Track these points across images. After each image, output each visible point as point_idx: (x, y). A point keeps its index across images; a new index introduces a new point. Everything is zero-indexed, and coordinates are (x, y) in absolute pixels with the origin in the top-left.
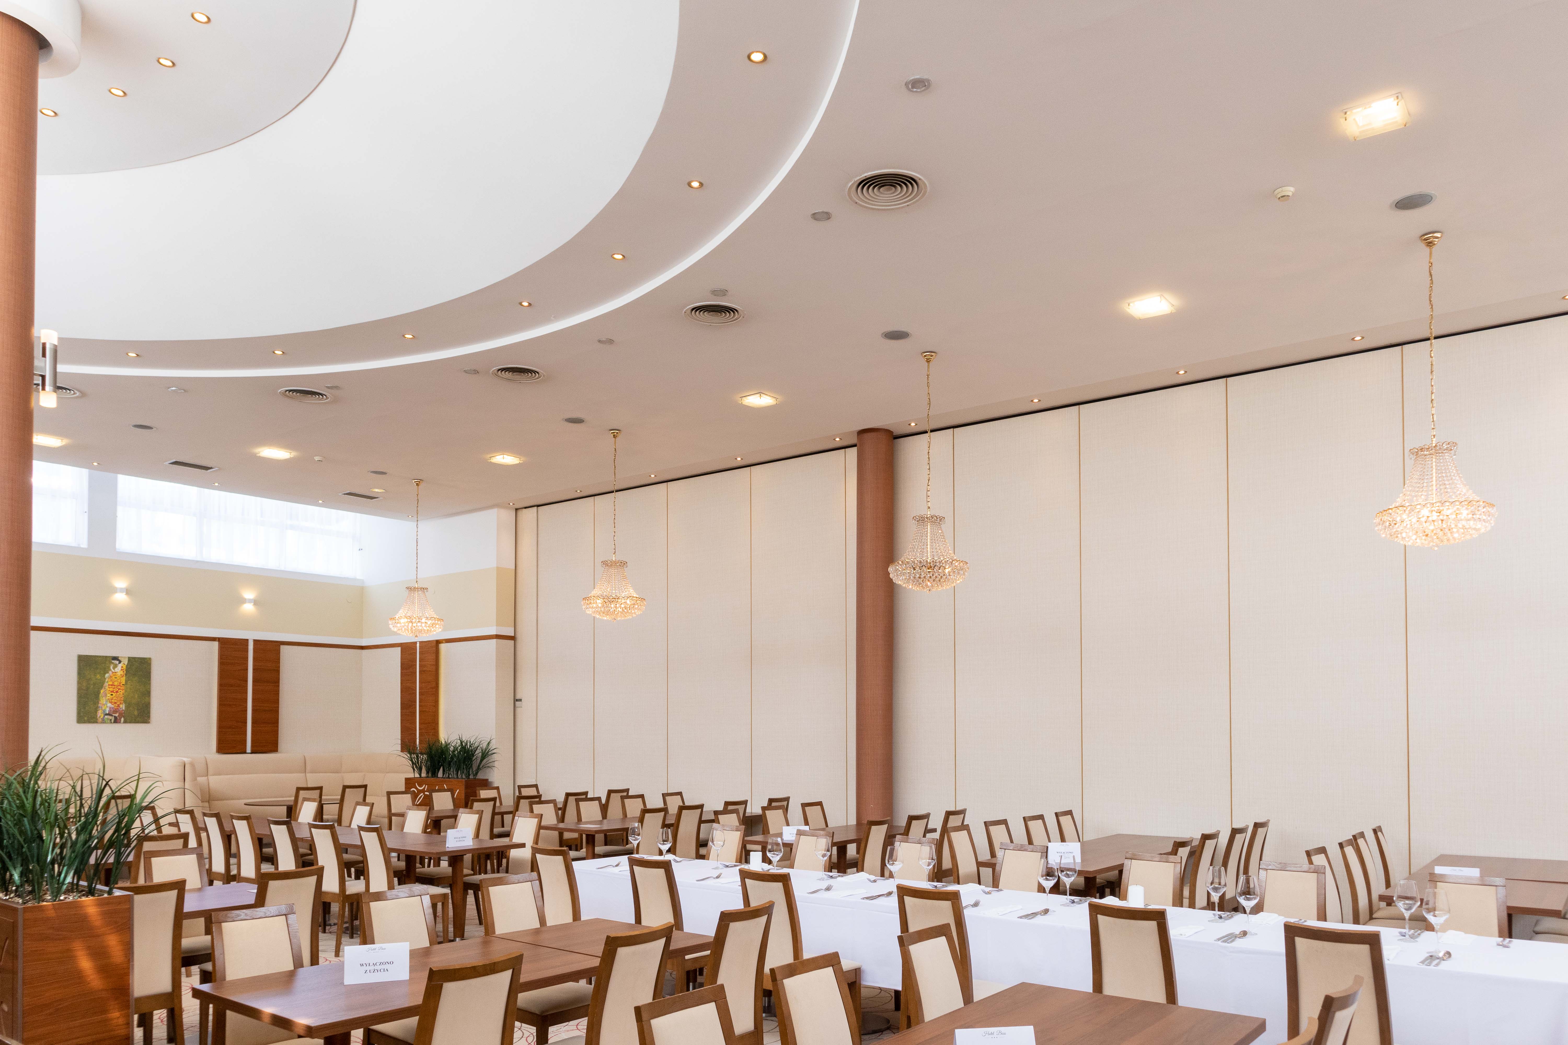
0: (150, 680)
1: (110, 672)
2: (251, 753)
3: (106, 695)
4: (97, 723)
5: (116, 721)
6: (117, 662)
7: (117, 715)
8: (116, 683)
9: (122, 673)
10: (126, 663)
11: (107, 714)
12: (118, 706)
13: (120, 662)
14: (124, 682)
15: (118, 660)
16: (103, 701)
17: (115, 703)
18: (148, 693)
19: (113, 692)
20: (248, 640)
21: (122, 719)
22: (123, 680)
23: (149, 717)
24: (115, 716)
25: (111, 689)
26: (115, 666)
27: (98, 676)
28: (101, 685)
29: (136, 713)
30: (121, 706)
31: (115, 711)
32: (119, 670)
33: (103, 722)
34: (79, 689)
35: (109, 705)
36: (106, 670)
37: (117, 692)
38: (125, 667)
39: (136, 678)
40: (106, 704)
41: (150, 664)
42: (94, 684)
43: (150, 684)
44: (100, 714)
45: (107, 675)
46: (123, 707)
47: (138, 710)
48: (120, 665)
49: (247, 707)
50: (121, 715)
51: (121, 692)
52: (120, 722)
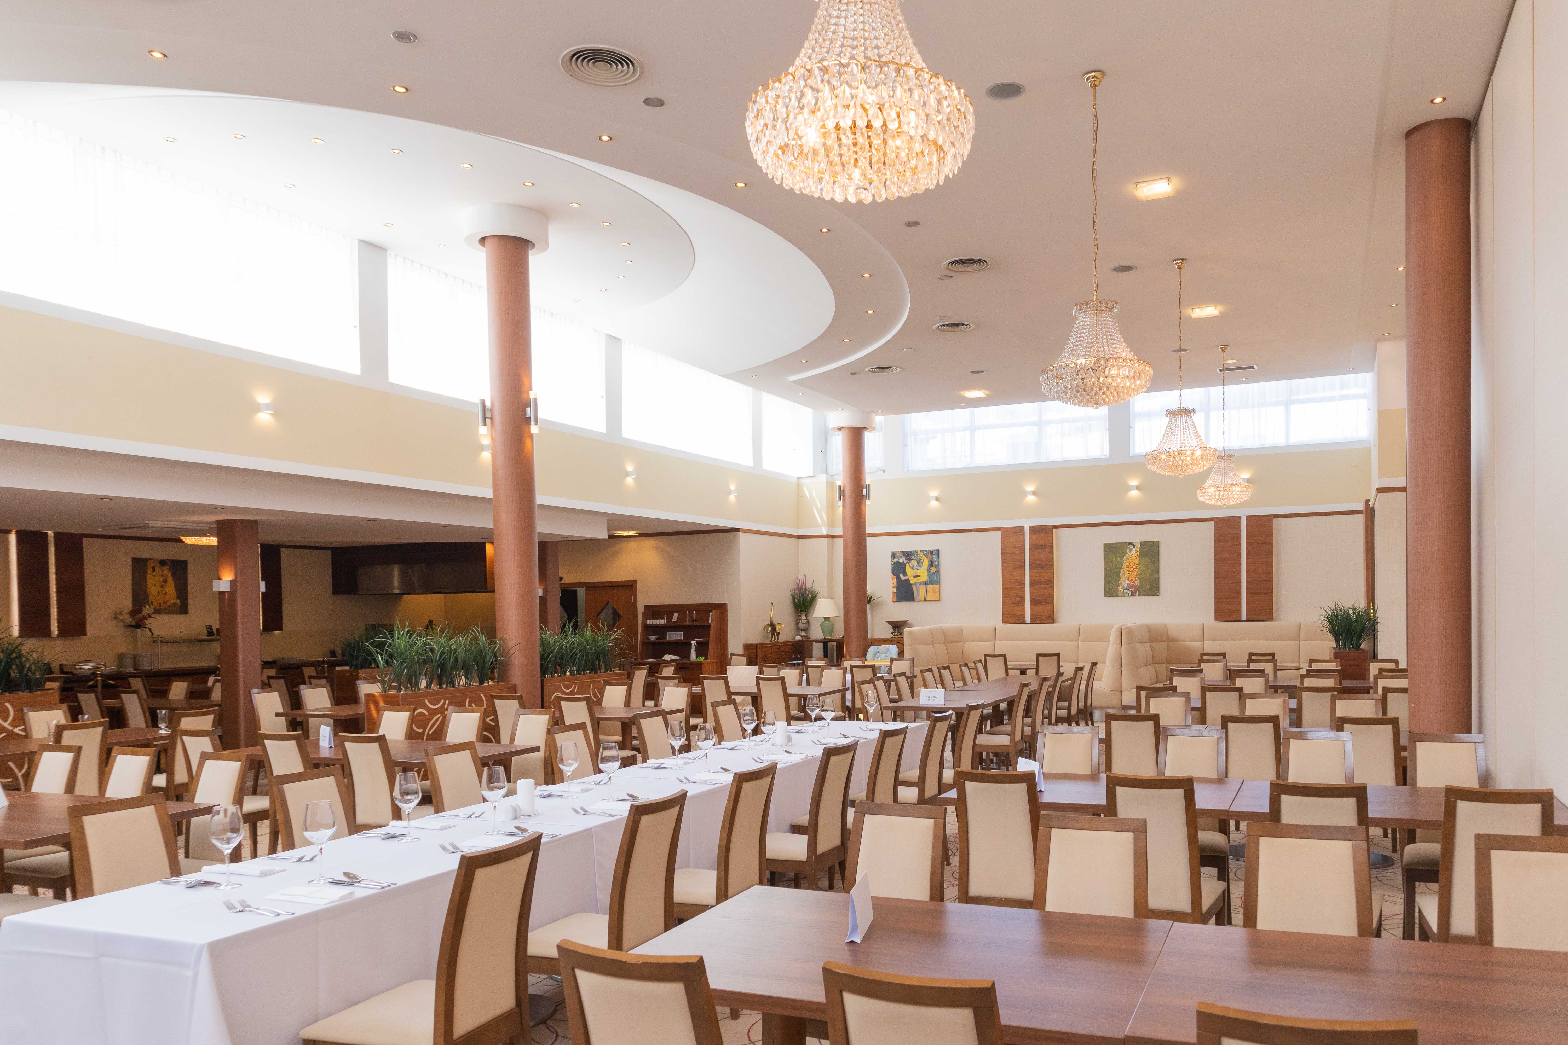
0: (1158, 559)
1: (1127, 555)
2: (1247, 621)
3: (1124, 574)
4: (1118, 596)
5: (1133, 594)
6: (1132, 547)
7: (1133, 590)
8: (1132, 564)
9: (1136, 555)
10: (1139, 547)
11: (1125, 589)
12: (1134, 582)
13: (1134, 546)
14: (1138, 563)
15: (1133, 545)
16: (1122, 579)
17: (1132, 580)
18: (1157, 571)
19: (1129, 571)
20: (1240, 517)
21: (1137, 593)
22: (1137, 561)
23: (1159, 590)
24: (1132, 591)
25: (1128, 569)
26: (1131, 550)
27: (1118, 559)
28: (1120, 566)
29: (1148, 587)
30: (1136, 582)
31: (1132, 587)
32: (1134, 553)
33: (1123, 596)
34: (1105, 570)
35: (1127, 581)
36: (1124, 554)
37: (1133, 571)
38: (1138, 550)
39: (1147, 559)
40: (1124, 581)
41: (1158, 546)
42: (1116, 565)
43: (1159, 564)
44: (1120, 589)
45: (1125, 558)
46: (1137, 583)
47: (1149, 585)
48: (1134, 549)
49: (1241, 579)
50: (1136, 590)
51: (1136, 571)
52: (1136, 596)
